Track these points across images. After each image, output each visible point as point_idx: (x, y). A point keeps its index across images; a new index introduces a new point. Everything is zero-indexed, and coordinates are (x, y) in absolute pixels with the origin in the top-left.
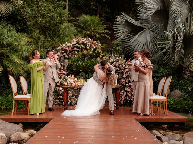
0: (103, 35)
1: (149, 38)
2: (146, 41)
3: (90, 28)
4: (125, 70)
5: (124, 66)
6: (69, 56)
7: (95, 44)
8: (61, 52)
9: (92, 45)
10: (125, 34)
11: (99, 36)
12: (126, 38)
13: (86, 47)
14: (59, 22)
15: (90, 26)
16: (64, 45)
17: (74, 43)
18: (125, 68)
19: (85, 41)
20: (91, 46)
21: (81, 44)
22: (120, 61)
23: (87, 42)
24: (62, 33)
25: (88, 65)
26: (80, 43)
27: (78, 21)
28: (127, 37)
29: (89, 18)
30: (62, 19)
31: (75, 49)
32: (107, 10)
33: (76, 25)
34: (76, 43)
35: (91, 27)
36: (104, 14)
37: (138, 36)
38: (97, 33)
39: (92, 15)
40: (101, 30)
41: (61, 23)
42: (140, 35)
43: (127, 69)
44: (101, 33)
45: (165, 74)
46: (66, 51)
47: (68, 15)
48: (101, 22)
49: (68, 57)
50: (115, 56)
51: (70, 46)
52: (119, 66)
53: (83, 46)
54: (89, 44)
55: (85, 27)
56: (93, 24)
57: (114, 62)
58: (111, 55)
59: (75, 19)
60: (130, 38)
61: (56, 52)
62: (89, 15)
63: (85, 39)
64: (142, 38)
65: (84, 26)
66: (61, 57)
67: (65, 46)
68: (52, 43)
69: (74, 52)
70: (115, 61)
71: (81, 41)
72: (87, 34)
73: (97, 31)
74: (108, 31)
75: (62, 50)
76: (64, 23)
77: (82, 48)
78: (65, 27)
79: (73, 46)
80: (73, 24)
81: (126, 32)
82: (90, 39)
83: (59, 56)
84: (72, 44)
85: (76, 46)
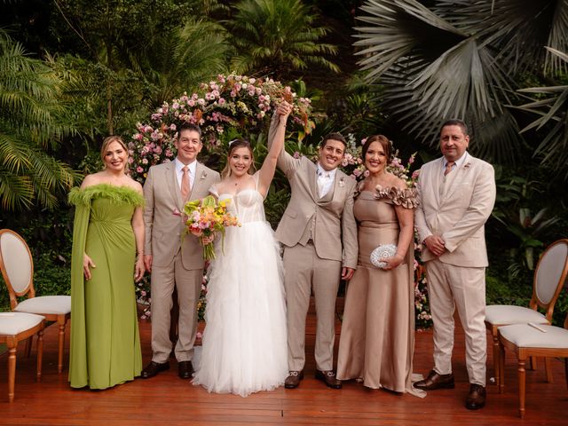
0: (316, 59)
1: (477, 73)
2: (466, 81)
3: (273, 36)
8: (165, 127)
9: (277, 101)
10: (393, 58)
11: (303, 64)
12: (394, 72)
13: (254, 110)
14: (170, 19)
15: (273, 30)
16: (176, 104)
17: (212, 95)
19: (253, 88)
20: (273, 106)
21: (237, 98)
23: (259, 90)
24: (182, 54)
26: (233, 94)
27: (237, 16)
28: (397, 69)
29: (270, 5)
30: (181, 9)
31: (216, 116)
33: (229, 28)
34: (221, 96)
35: (278, 33)
37: (441, 66)
38: (295, 52)
40: (310, 42)
41: (176, 23)
42: (446, 61)
44: (310, 54)
45: (524, 192)
48: (310, 19)
50: (358, 144)
51: (198, 106)
53: (245, 108)
54: (267, 97)
55: (257, 35)
56: (283, 25)
57: (358, 165)
59: (227, 8)
60: (406, 72)
61: (149, 128)
63: (253, 80)
64: (454, 71)
65: (255, 31)
66: (166, 147)
67: (182, 106)
69: (212, 128)
71: (238, 90)
72: (263, 56)
73: (296, 47)
74: (331, 47)
75: (171, 123)
76: (186, 21)
77: (240, 116)
78: (194, 33)
79: (208, 105)
80: (222, 24)
81: (397, 52)
82: (270, 82)
83: (158, 142)
84: (207, 97)
85: (219, 106)
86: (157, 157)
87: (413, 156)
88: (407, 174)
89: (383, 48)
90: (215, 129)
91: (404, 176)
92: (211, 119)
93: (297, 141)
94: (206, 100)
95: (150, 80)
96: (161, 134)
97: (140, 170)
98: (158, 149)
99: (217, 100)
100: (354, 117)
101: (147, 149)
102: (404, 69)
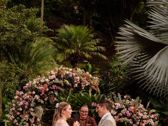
0: (96, 54)
3: (76, 44)
4: (143, 122)
5: (141, 114)
6: (44, 100)
7: (88, 78)
8: (30, 93)
9: (83, 79)
11: (90, 56)
12: (135, 61)
13: (72, 84)
14: (29, 39)
15: (75, 41)
16: (35, 82)
17: (52, 77)
18: (142, 119)
19: (71, 73)
21: (64, 78)
22: (132, 108)
23: (74, 74)
24: (34, 54)
25: (75, 102)
26: (62, 76)
28: (136, 59)
29: (73, 30)
30: (34, 35)
31: (54, 87)
32: (95, 15)
33: (55, 40)
34: (57, 77)
36: (91, 20)
37: (157, 58)
38: (86, 51)
39: (77, 25)
41: (31, 41)
43: (145, 121)
44: (92, 51)
46: (38, 92)
47: (43, 26)
48: (92, 36)
49: (42, 102)
50: (123, 98)
51: (45, 82)
52: (131, 116)
53: (68, 83)
54: (78, 78)
55: (68, 44)
56: (80, 39)
58: (117, 96)
59: (52, 30)
60: (141, 61)
61: (22, 93)
62: (73, 26)
63: (71, 70)
64: (163, 61)
65: (67, 42)
66: (30, 102)
67: (38, 82)
68: (18, 72)
69: (52, 92)
70: (124, 107)
71: (64, 74)
72: (71, 53)
73: (86, 48)
74: (102, 48)
75: (33, 90)
76: (36, 40)
77: (65, 86)
78: (39, 44)
79: (50, 82)
80: (52, 39)
81: (136, 52)
82: (79, 70)
83: (27, 100)
84: (49, 78)
85: (55, 82)
86: (26, 107)
87: (149, 103)
88: (147, 112)
89: (129, 51)
90: (54, 92)
91: (145, 113)
92: (52, 88)
93: (88, 93)
94: (49, 79)
95: (20, 67)
96: (28, 96)
97: (18, 113)
98: (27, 103)
99: (54, 79)
100: (113, 79)
101: (21, 103)
102: (139, 59)
